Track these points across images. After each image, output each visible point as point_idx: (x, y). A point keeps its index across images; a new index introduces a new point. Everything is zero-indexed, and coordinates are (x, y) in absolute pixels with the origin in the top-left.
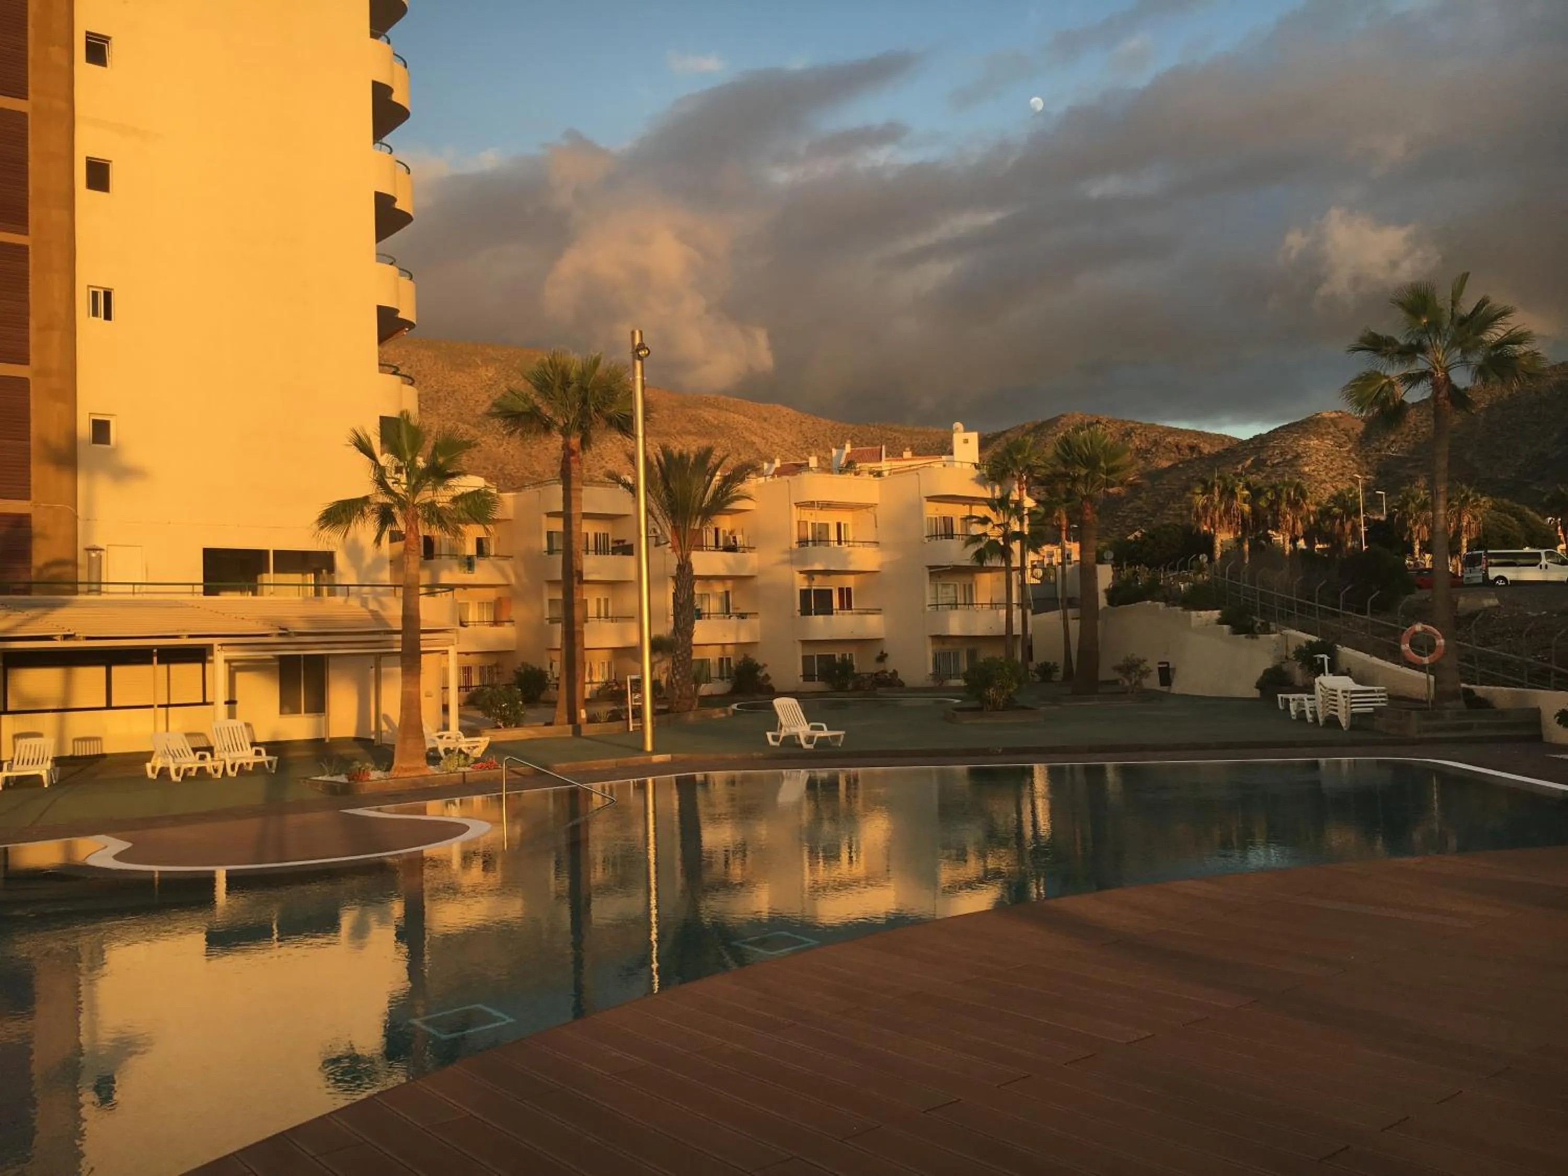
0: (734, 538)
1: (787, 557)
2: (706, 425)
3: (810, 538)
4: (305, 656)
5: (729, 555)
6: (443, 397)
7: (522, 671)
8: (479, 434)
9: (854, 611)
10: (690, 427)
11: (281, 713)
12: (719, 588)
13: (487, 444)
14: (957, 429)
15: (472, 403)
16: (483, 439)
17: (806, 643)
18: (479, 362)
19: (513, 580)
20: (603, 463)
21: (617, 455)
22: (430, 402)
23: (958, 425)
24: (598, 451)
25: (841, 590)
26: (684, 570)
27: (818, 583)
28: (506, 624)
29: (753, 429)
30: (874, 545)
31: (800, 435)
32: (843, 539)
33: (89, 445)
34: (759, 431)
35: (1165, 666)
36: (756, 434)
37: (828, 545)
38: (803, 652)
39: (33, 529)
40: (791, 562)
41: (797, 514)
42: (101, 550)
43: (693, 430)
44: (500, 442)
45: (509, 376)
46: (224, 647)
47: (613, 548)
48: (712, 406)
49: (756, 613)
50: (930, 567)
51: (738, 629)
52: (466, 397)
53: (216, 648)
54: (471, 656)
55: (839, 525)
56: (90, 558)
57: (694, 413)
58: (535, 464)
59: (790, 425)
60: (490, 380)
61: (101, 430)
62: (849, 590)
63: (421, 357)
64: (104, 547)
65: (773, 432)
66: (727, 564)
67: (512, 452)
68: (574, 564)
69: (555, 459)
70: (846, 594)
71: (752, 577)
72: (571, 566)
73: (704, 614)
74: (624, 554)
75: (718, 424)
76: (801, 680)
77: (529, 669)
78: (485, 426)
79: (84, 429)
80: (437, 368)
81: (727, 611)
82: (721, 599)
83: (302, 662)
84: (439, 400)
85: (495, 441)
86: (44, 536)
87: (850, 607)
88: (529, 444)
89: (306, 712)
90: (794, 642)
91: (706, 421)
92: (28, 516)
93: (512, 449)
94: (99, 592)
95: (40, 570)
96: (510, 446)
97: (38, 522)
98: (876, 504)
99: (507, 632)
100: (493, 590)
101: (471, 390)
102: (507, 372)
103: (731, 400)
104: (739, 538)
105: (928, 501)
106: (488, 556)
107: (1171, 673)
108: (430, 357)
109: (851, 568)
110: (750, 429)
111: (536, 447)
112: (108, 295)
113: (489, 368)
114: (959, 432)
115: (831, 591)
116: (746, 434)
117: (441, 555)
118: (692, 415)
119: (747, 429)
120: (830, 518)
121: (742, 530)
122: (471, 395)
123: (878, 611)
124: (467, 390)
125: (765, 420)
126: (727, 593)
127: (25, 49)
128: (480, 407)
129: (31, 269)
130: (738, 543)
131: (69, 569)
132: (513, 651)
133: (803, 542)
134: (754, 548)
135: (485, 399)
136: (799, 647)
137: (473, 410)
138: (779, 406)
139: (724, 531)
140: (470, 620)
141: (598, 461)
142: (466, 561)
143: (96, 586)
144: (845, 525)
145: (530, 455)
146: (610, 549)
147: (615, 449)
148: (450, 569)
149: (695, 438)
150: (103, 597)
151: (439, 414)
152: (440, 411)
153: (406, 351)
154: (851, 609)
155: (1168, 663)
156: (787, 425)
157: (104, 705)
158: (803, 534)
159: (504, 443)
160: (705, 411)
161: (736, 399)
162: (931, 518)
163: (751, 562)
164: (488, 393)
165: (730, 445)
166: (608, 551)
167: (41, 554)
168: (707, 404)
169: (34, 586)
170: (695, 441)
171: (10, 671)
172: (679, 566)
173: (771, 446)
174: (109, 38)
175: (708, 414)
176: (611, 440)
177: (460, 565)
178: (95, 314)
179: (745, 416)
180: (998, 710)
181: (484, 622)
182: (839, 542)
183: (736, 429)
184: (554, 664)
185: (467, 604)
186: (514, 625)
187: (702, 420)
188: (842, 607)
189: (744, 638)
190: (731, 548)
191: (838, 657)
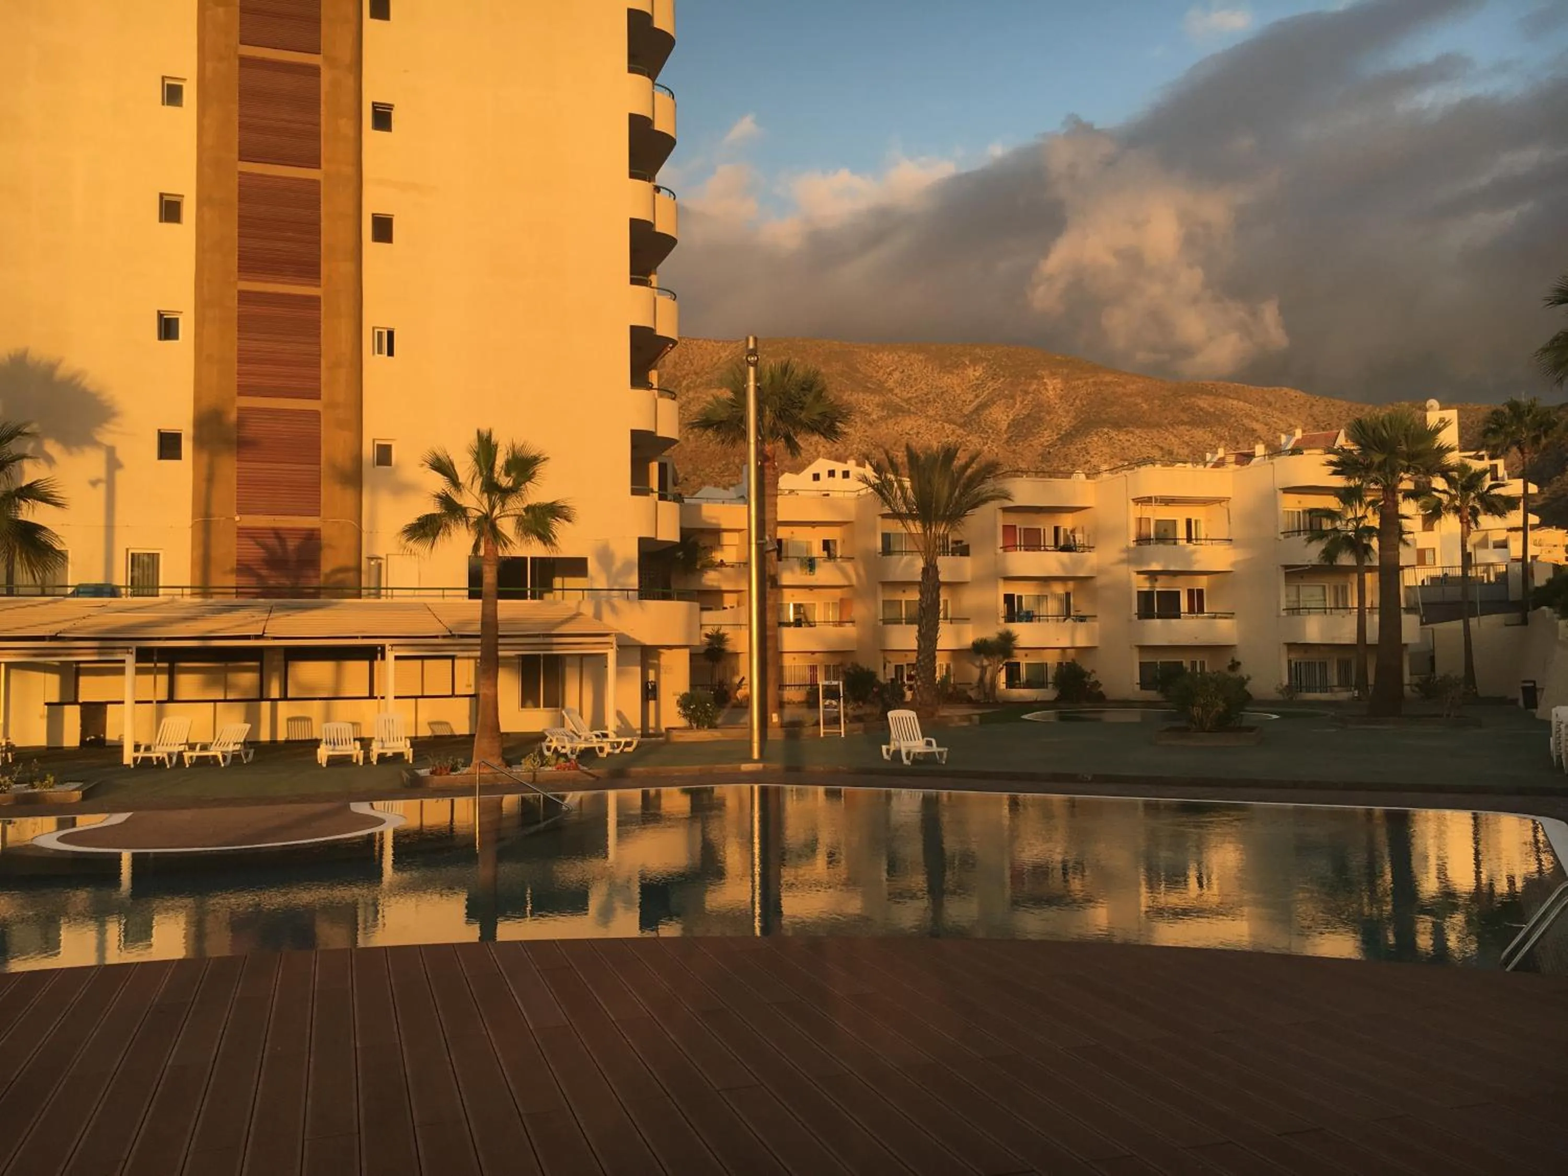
0: (1074, 536)
1: (1124, 556)
2: (1201, 413)
3: (1152, 537)
4: (545, 655)
5: (1065, 556)
6: (932, 399)
7: (851, 671)
8: (965, 433)
9: (1205, 615)
10: (1184, 416)
11: (523, 705)
12: (1059, 589)
13: (972, 443)
14: (1432, 406)
15: (959, 403)
16: (968, 439)
17: (1143, 648)
18: (967, 363)
19: (854, 581)
20: (1088, 457)
21: (1103, 449)
22: (919, 405)
23: (1433, 403)
24: (1084, 446)
25: (1191, 592)
26: (928, 573)
27: (1161, 586)
28: (847, 624)
29: (1254, 415)
30: (1228, 542)
31: (1310, 419)
32: (1194, 537)
33: (374, 466)
34: (1260, 418)
35: (1532, 684)
36: (1257, 421)
37: (1175, 544)
38: (1140, 659)
39: (322, 541)
40: (1128, 561)
41: (1136, 511)
42: (380, 558)
43: (1186, 419)
44: (985, 441)
45: (995, 375)
46: (394, 648)
47: (952, 549)
48: (1210, 393)
49: (1095, 616)
50: (1286, 567)
51: (1074, 630)
52: (954, 398)
53: (388, 648)
54: (817, 655)
55: (1189, 522)
56: (370, 564)
57: (1187, 401)
58: (1019, 460)
59: (1299, 408)
60: (977, 379)
61: (384, 454)
62: (1200, 592)
63: (912, 361)
64: (384, 556)
65: (1278, 418)
66: (1063, 565)
67: (996, 450)
68: (767, 569)
69: (1039, 455)
70: (1197, 598)
71: (1092, 578)
72: (765, 572)
73: (1036, 616)
74: (961, 555)
75: (1214, 412)
76: (1138, 687)
77: (858, 669)
78: (971, 425)
79: (368, 451)
80: (927, 371)
81: (1067, 613)
82: (1061, 600)
83: (542, 660)
84: (928, 402)
85: (980, 440)
86: (330, 547)
87: (1201, 610)
88: (1014, 441)
89: (544, 706)
90: (1131, 648)
91: (1201, 409)
92: (319, 530)
93: (997, 447)
94: (378, 596)
95: (327, 576)
96: (995, 445)
97: (327, 533)
98: (1230, 498)
99: (850, 630)
100: (838, 591)
101: (959, 392)
102: (995, 370)
103: (1232, 386)
104: (1079, 536)
105: (1284, 492)
106: (835, 557)
107: (1538, 694)
108: (921, 361)
109: (1196, 568)
110: (1251, 416)
111: (1021, 444)
112: (391, 334)
113: (977, 368)
114: (1434, 410)
115: (1178, 593)
116: (1246, 421)
117: (787, 557)
118: (1186, 404)
119: (1247, 416)
120: (1179, 515)
121: (1083, 528)
122: (959, 396)
123: (1229, 615)
124: (955, 391)
125: (1270, 405)
126: (1068, 595)
127: (318, 125)
128: (966, 407)
129: (322, 317)
130: (1077, 542)
131: (352, 575)
132: (853, 651)
133: (1142, 540)
134: (1093, 547)
135: (972, 399)
136: (1136, 652)
137: (961, 410)
138: (1285, 389)
139: (1065, 530)
140: (817, 620)
141: (1083, 456)
142: (808, 563)
143: (377, 591)
144: (1196, 522)
145: (1014, 452)
146: (950, 550)
147: (1100, 443)
148: (792, 570)
149: (1188, 427)
150: (383, 600)
151: (927, 416)
152: (929, 413)
153: (899, 357)
154: (1203, 612)
155: (1534, 682)
156: (1294, 409)
157: (367, 695)
158: (1144, 531)
159: (989, 442)
160: (1200, 399)
161: (1236, 384)
162: (1293, 512)
163: (1090, 562)
164: (974, 393)
165: (1227, 434)
166: (948, 552)
167: (329, 563)
168: (1203, 390)
169: (322, 591)
170: (1188, 431)
171: (290, 663)
172: (923, 569)
173: (1274, 433)
174: (392, 105)
175: (1204, 403)
176: (1097, 434)
177: (802, 566)
178: (380, 352)
179: (1245, 402)
180: (1204, 731)
181: (829, 622)
182: (1189, 539)
183: (1235, 416)
184: (888, 665)
185: (814, 604)
186: (854, 626)
187: (1197, 408)
188: (1191, 610)
189: (1081, 642)
190: (1067, 548)
191: (1186, 664)
